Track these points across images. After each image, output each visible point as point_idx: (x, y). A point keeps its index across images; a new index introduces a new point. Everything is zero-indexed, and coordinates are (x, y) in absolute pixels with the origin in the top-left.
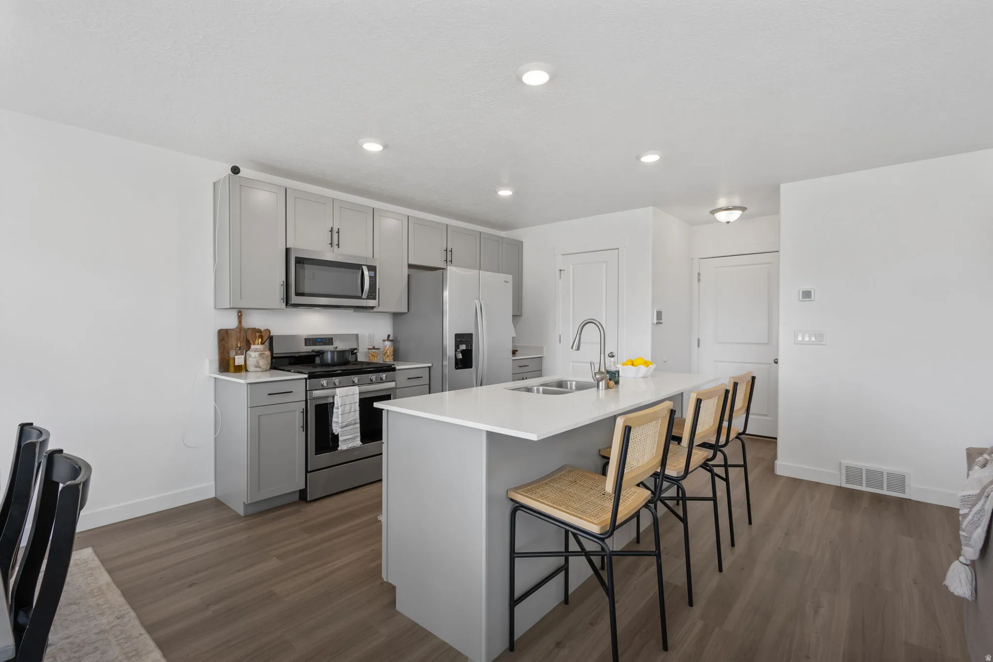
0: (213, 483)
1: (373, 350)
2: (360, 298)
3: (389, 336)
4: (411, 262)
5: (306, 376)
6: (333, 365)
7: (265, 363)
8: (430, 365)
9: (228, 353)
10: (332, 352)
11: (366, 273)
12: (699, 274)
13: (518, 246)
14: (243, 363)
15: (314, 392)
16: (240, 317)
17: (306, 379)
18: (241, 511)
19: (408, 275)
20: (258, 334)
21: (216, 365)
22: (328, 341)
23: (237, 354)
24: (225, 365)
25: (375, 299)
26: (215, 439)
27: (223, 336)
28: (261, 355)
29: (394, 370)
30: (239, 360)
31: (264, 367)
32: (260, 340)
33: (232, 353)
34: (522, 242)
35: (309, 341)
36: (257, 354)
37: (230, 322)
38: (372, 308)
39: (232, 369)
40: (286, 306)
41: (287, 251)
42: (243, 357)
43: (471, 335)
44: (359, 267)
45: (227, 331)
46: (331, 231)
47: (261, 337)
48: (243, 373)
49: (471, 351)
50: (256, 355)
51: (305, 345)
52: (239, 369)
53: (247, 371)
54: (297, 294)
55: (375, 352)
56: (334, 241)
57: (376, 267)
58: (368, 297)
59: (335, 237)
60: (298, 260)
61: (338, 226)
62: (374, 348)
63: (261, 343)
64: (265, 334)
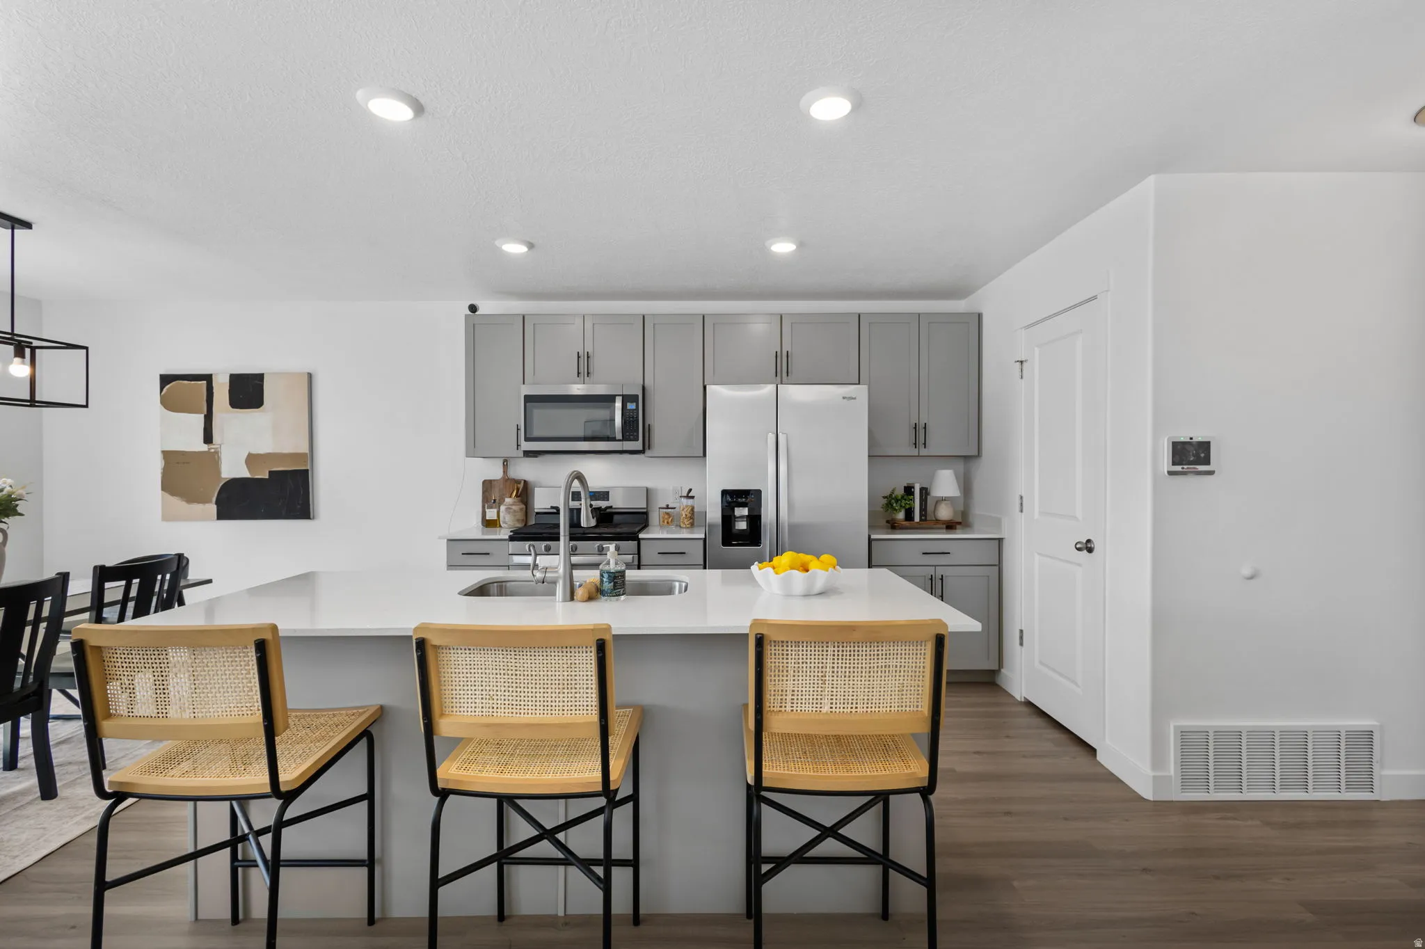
1: (669, 510)
3: (690, 491)
4: (708, 382)
7: (511, 518)
8: (703, 536)
14: (496, 518)
15: (515, 556)
16: (504, 466)
17: (508, 540)
20: (516, 486)
22: (603, 495)
23: (489, 508)
25: (637, 440)
27: (487, 488)
28: (507, 509)
29: (637, 538)
30: (490, 514)
31: (511, 523)
32: (515, 493)
33: (486, 506)
34: (980, 317)
35: (577, 495)
38: (639, 452)
40: (523, 453)
42: (495, 510)
44: (605, 399)
45: (490, 482)
46: (577, 358)
47: (518, 489)
49: (759, 515)
53: (500, 526)
54: (527, 439)
55: (668, 514)
56: (583, 369)
57: (637, 396)
58: (625, 438)
59: (584, 364)
60: (528, 399)
61: (589, 349)
62: (668, 507)
63: (516, 496)
64: (521, 486)
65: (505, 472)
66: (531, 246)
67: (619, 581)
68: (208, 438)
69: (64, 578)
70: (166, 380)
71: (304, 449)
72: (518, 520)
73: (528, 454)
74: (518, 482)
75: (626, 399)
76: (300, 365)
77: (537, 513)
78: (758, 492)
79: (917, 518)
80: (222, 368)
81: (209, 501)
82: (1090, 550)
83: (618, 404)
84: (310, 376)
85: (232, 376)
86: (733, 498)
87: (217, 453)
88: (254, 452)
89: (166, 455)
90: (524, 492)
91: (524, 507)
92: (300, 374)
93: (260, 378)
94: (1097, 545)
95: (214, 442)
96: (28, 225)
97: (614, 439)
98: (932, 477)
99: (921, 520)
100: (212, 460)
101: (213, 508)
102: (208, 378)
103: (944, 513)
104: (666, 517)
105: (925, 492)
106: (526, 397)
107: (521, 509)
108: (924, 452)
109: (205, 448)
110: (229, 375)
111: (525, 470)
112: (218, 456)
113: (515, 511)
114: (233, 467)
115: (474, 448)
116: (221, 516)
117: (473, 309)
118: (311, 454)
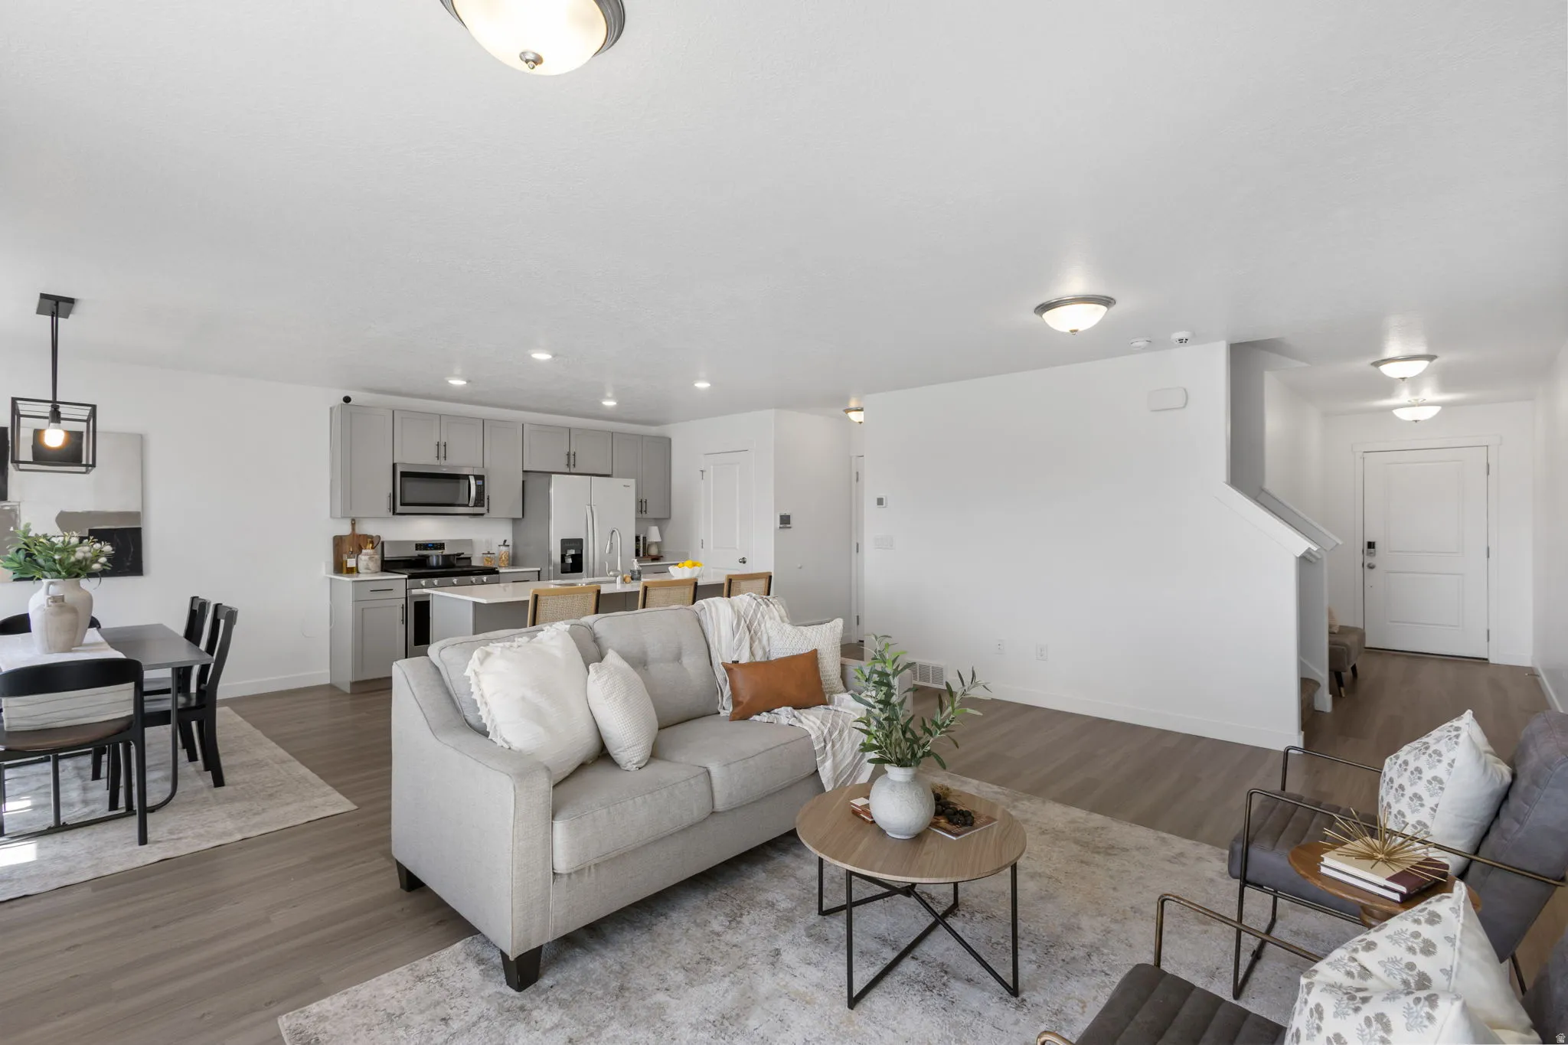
0: (328, 671)
1: (489, 555)
2: (467, 506)
3: (505, 541)
4: (525, 469)
5: (406, 576)
6: (438, 567)
7: (375, 565)
8: (539, 569)
9: (342, 557)
10: (438, 556)
11: (473, 481)
12: (857, 473)
13: (666, 443)
14: (354, 566)
15: (413, 590)
16: (353, 525)
17: (406, 579)
18: (348, 689)
19: (523, 482)
20: (369, 540)
21: (331, 567)
22: (440, 546)
23: (349, 557)
24: (339, 567)
25: (483, 506)
26: (331, 631)
27: (338, 542)
28: (371, 558)
29: (497, 573)
30: (351, 563)
31: (373, 569)
32: (371, 545)
33: (345, 557)
34: (670, 440)
35: (420, 546)
36: (367, 557)
37: (345, 529)
38: (482, 514)
39: (345, 570)
40: (393, 514)
41: (394, 465)
42: (354, 560)
43: (581, 540)
44: (466, 477)
45: (341, 537)
46: (438, 445)
47: (372, 542)
48: (355, 574)
49: (581, 555)
50: (367, 561)
51: (416, 550)
52: (351, 571)
53: (358, 572)
54: (401, 504)
55: (490, 558)
56: (442, 448)
58: (474, 505)
59: (442, 451)
60: (403, 474)
61: (444, 440)
62: (489, 553)
63: (372, 547)
64: (375, 540)
65: (353, 529)
71: (136, 508)
74: (369, 537)
75: (477, 478)
76: (131, 426)
78: (584, 540)
79: (641, 555)
82: (744, 562)
84: (142, 436)
86: (566, 544)
87: (12, 510)
88: (69, 511)
92: (131, 434)
94: (747, 560)
95: (9, 500)
98: (647, 531)
99: (643, 555)
100: (7, 518)
103: (653, 551)
105: (644, 538)
106: (402, 472)
108: (645, 516)
112: (16, 515)
117: (347, 399)
118: (143, 513)
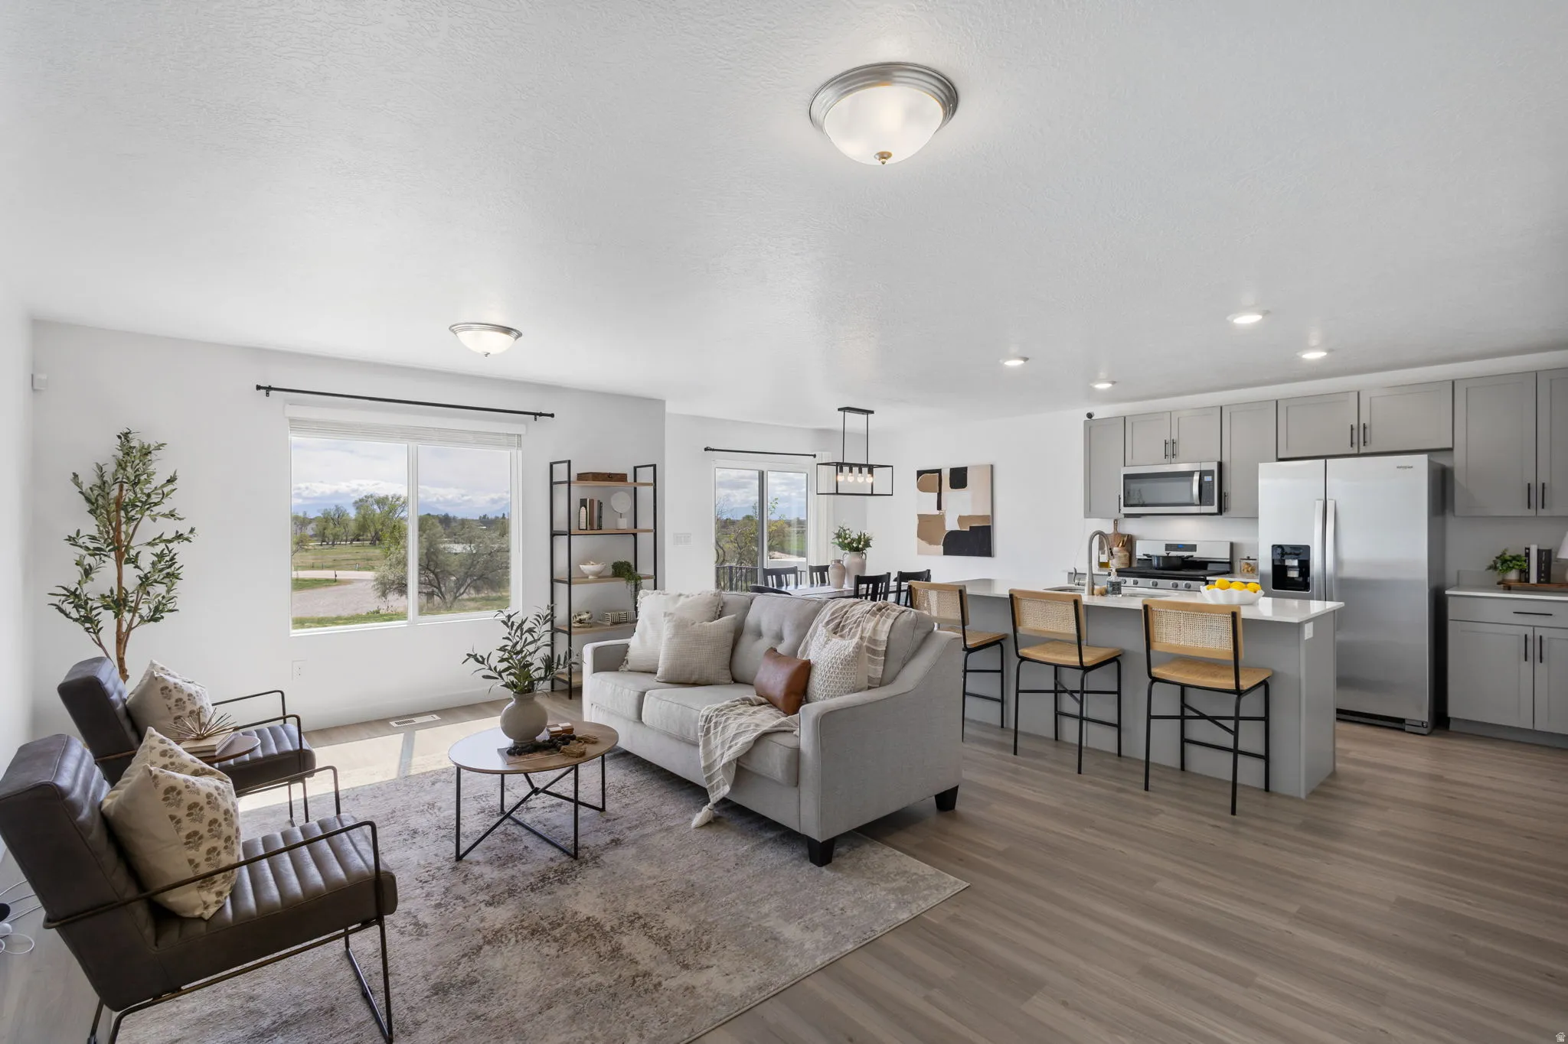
1: (1247, 561)
4: (1281, 456)
14: (1106, 561)
16: (1116, 524)
22: (1192, 547)
25: (1213, 505)
30: (1103, 558)
32: (1122, 544)
35: (1171, 546)
43: (1306, 547)
44: (1192, 474)
46: (1166, 443)
47: (1123, 541)
49: (1307, 568)
51: (1167, 550)
54: (1125, 506)
55: (1248, 564)
56: (1169, 452)
57: (1213, 471)
58: (1201, 504)
59: (1171, 450)
60: (1126, 477)
61: (1174, 437)
62: (1248, 558)
63: (1123, 546)
64: (1126, 539)
65: (1116, 528)
66: (1113, 383)
67: (1116, 587)
68: (939, 507)
69: (889, 574)
70: (920, 473)
71: (989, 513)
72: (1123, 564)
73: (1127, 516)
74: (1124, 536)
75: (1204, 473)
76: (987, 460)
77: (1139, 559)
78: (1308, 548)
79: (1534, 579)
80: (946, 464)
81: (939, 544)
83: (1196, 477)
84: (992, 466)
85: (951, 469)
86: (1281, 552)
87: (943, 515)
88: (963, 514)
89: (920, 517)
90: (1129, 543)
91: (1128, 554)
92: (987, 465)
93: (965, 469)
95: (942, 509)
96: (872, 412)
97: (1192, 504)
98: (1556, 539)
99: (1539, 581)
100: (940, 519)
101: (941, 548)
102: (939, 471)
104: (1246, 566)
105: (1545, 554)
106: (1124, 475)
107: (1125, 556)
108: (1542, 512)
109: (937, 512)
110: (949, 470)
111: (1130, 527)
112: (944, 517)
113: (1119, 557)
114: (952, 525)
115: (1089, 512)
116: (945, 553)
117: (1090, 416)
118: (991, 517)
